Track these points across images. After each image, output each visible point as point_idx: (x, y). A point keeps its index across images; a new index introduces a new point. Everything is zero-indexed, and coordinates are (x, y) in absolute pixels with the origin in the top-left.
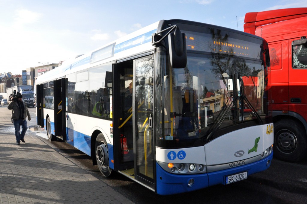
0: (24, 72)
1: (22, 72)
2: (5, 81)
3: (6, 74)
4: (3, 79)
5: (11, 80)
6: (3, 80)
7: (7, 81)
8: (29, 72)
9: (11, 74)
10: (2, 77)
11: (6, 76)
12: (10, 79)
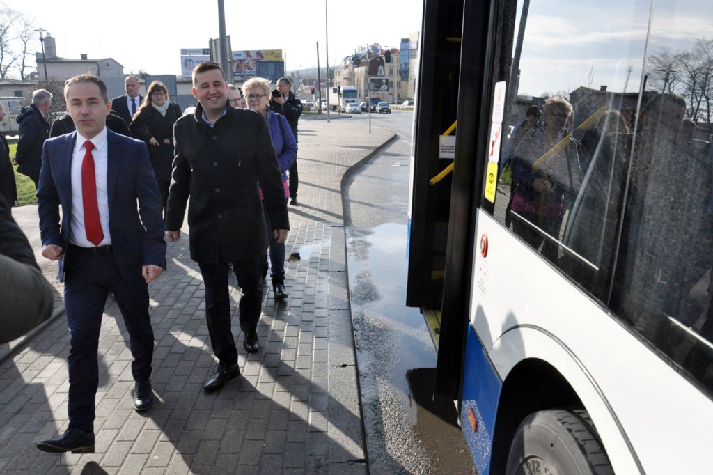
0: (405, 41)
1: (400, 42)
2: (367, 62)
3: (370, 48)
4: (364, 57)
5: (378, 59)
6: (362, 61)
7: (371, 62)
8: (414, 42)
9: (379, 48)
10: (360, 55)
11: (369, 52)
12: (375, 59)
